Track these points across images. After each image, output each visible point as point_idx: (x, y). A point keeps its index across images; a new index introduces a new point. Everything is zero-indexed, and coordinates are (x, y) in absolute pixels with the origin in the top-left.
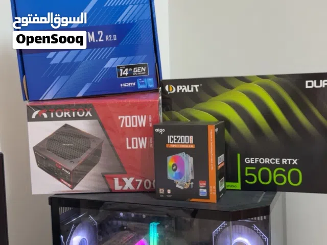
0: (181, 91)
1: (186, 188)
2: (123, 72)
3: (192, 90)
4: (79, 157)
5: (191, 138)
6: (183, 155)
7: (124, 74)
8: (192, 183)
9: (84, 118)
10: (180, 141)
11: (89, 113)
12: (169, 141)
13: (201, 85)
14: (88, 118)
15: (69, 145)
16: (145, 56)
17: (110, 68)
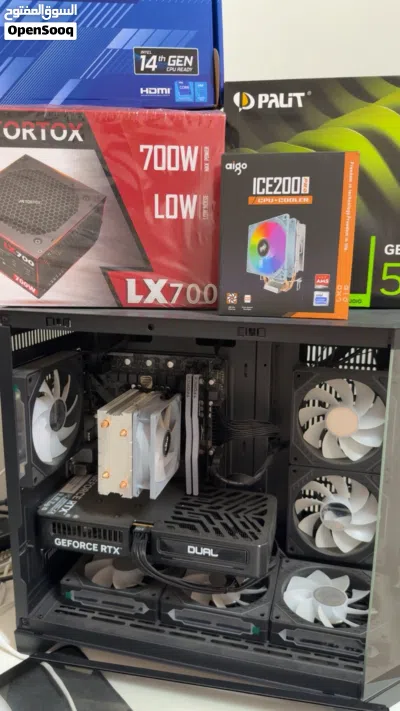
0: (265, 105)
1: (285, 290)
2: (146, 63)
3: (290, 104)
4: (54, 230)
5: (306, 180)
6: (284, 221)
7: (148, 66)
8: (299, 281)
9: (65, 144)
10: (280, 189)
12: (256, 189)
13: (309, 93)
14: (75, 145)
15: (31, 202)
16: (192, 33)
17: (121, 50)
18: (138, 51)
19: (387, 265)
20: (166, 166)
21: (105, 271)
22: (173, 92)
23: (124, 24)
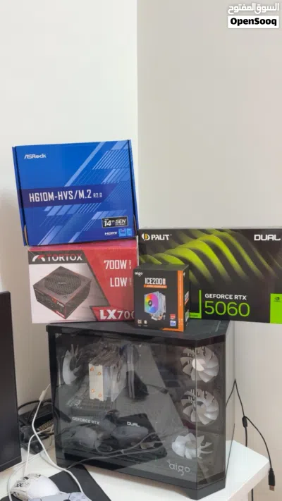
0: (154, 239)
1: (159, 319)
2: (107, 223)
3: (164, 239)
4: (72, 293)
6: (157, 294)
8: (164, 316)
9: (75, 262)
11: (79, 257)
12: (146, 282)
13: (171, 235)
14: (79, 262)
15: (63, 283)
16: (125, 211)
17: (97, 220)
18: (104, 220)
19: (206, 302)
20: (115, 267)
21: (91, 308)
22: (118, 234)
23: (98, 210)
